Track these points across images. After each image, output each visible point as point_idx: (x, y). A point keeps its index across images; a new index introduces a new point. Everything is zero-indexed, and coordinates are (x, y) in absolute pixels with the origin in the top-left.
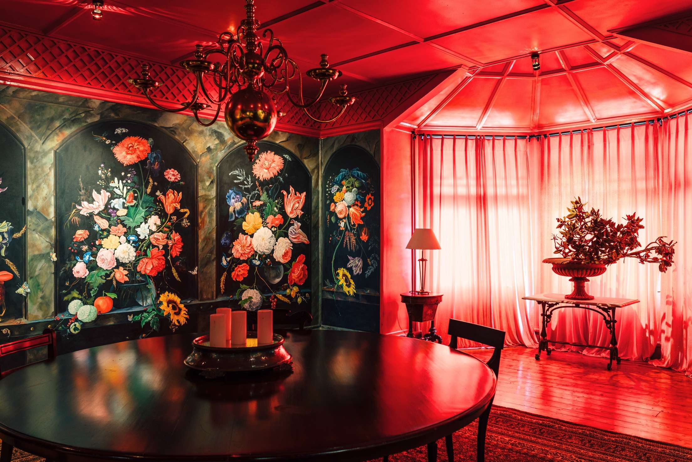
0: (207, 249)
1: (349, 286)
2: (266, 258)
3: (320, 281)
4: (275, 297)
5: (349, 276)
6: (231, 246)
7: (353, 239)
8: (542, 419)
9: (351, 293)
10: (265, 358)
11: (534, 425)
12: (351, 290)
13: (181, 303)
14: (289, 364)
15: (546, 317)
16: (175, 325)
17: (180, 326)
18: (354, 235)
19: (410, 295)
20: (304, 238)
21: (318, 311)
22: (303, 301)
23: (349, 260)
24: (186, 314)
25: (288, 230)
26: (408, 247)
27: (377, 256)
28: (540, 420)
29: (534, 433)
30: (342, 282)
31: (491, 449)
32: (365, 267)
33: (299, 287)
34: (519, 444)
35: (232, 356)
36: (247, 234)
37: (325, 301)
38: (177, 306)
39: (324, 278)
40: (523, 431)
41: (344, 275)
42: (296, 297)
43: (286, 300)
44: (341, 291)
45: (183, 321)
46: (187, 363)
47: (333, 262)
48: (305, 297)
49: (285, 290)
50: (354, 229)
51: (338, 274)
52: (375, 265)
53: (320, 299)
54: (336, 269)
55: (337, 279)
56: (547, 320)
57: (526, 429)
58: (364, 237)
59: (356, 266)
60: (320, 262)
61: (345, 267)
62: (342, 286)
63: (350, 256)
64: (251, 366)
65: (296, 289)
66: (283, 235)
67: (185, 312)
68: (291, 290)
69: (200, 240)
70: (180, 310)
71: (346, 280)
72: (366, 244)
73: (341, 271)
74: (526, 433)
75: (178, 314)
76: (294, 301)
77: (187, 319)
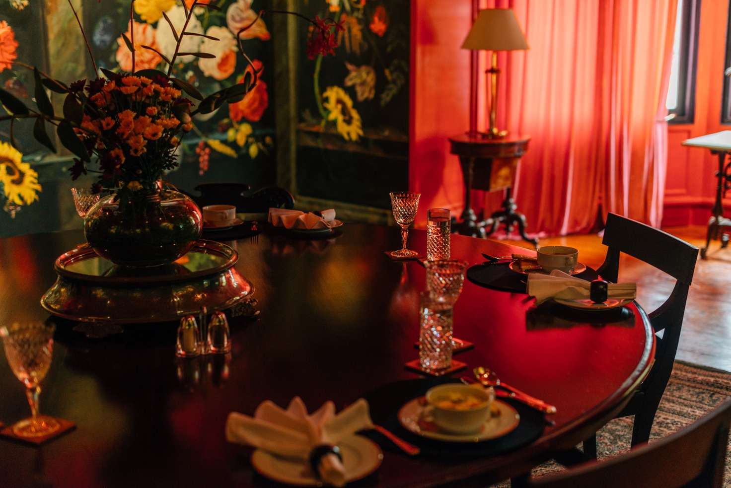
0: (67, 54)
1: (348, 121)
2: (185, 70)
3: (293, 112)
4: (206, 145)
5: (349, 103)
6: (114, 47)
7: (356, 30)
8: (713, 374)
9: (354, 137)
10: (203, 296)
11: (700, 386)
12: (352, 131)
13: (23, 161)
14: (248, 304)
15: (724, 179)
16: (14, 204)
17: (25, 206)
18: (359, 21)
19: (466, 139)
20: (259, 30)
21: (288, 169)
22: (260, 152)
23: (347, 72)
24: (34, 183)
25: (226, 12)
26: (464, 46)
27: (403, 64)
28: (713, 376)
29: (700, 402)
30: (335, 114)
31: (622, 433)
32: (381, 85)
33: (252, 123)
34: (672, 424)
35: (135, 295)
36: (145, 22)
37: (303, 151)
38: (16, 167)
39: (301, 108)
40: (680, 397)
41: (339, 101)
42: (247, 145)
43: (228, 151)
44: (333, 131)
45: (30, 196)
46: (46, 304)
47: (316, 77)
48: (264, 144)
49: (225, 130)
50: (358, 10)
51: (326, 100)
52: (400, 83)
53: (293, 148)
54: (323, 90)
55: (326, 109)
56: (725, 184)
57: (685, 394)
58: (378, 26)
59: (363, 83)
60: (292, 75)
61: (341, 85)
62: (334, 123)
63: (351, 63)
64: (175, 311)
65: (246, 129)
66: (218, 22)
67: (32, 179)
68: (237, 131)
69: (52, 36)
70: (22, 174)
71: (344, 111)
72: (381, 40)
73: (334, 94)
74: (686, 402)
75: (18, 182)
76: (244, 151)
77: (37, 192)
